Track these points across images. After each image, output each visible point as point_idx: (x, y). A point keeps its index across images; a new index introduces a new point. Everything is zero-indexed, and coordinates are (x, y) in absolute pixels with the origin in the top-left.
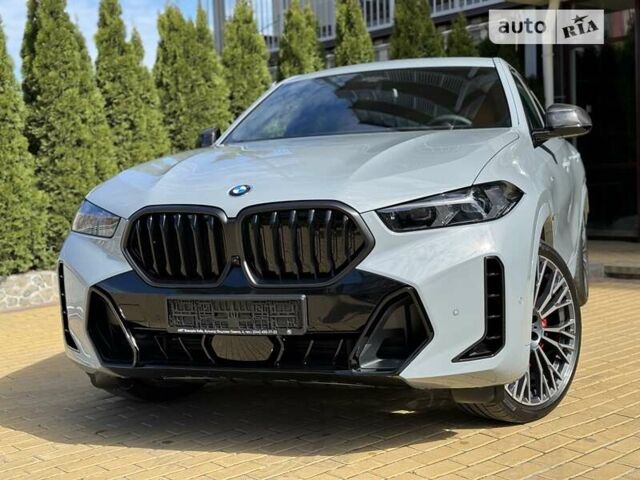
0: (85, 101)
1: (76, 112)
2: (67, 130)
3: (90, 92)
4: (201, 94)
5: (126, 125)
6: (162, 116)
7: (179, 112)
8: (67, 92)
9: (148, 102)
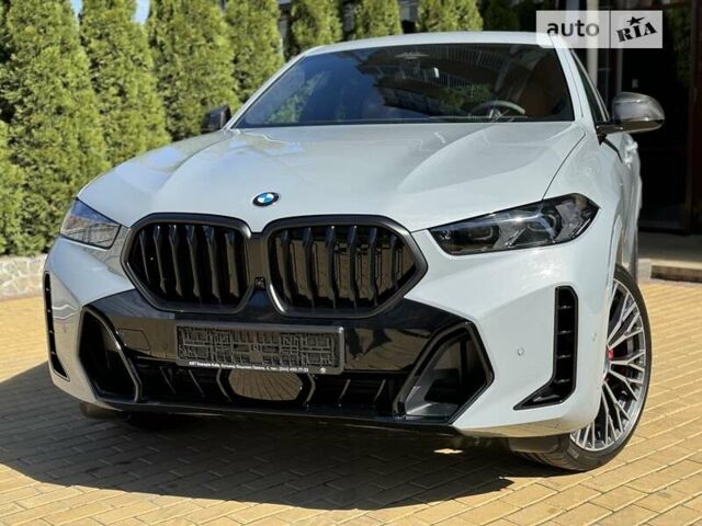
0: (67, 62)
1: (57, 74)
2: (46, 97)
3: (73, 52)
4: (201, 56)
5: (114, 90)
6: (156, 80)
7: (175, 77)
8: (46, 50)
9: (140, 64)
